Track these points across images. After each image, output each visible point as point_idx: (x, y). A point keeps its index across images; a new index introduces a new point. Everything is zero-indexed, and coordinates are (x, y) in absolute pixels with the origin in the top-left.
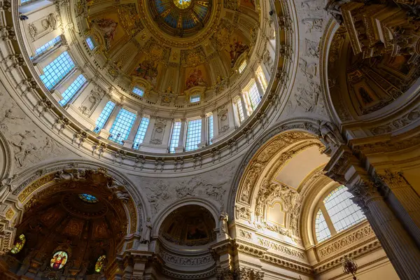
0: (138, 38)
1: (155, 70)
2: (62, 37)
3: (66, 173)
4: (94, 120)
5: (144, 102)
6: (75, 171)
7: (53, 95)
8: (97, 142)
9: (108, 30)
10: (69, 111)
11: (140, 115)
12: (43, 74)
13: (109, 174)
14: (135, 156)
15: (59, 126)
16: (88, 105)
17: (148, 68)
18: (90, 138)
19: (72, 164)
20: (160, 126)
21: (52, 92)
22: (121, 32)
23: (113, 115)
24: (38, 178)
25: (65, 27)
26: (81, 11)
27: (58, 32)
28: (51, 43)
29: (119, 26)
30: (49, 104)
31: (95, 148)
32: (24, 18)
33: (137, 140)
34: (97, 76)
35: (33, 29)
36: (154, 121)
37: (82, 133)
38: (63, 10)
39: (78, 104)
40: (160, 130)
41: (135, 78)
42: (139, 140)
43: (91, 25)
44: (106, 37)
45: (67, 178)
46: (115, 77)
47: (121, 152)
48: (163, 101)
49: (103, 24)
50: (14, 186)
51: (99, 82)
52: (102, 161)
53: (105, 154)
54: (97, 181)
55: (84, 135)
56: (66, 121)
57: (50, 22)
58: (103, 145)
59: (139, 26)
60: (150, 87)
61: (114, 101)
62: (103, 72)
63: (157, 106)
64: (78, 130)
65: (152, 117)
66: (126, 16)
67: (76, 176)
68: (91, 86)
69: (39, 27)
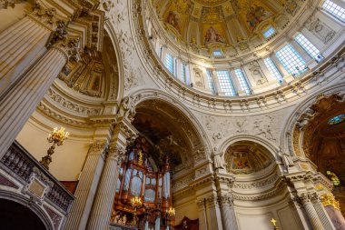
0: (226, 15)
1: (258, 9)
2: (208, 69)
3: (301, 121)
4: (272, 80)
5: (281, 32)
6: (304, 115)
7: (240, 95)
8: (291, 87)
9: (213, 36)
10: (256, 92)
11: (291, 40)
12: (224, 93)
13: (328, 94)
14: (328, 64)
15: (263, 104)
16: (258, 77)
17: (254, 15)
18: (285, 90)
19: (297, 114)
20: (314, 26)
21: (237, 94)
22: (218, 27)
23: (276, 63)
24: (292, 138)
25: (203, 64)
26: (196, 50)
27: (205, 71)
28: (209, 77)
29: (213, 26)
30: (244, 101)
31: (295, 91)
32: (192, 85)
33: (314, 54)
34: (241, 60)
35: (198, 83)
36: (305, 30)
37: (277, 94)
38: (193, 61)
39: (254, 84)
40: (319, 28)
41: (256, 31)
42: (314, 52)
43: (207, 47)
44: (217, 40)
45: (306, 122)
46: (248, 47)
47: (315, 74)
48: (291, 12)
49: (208, 39)
50: (287, 152)
51: (246, 61)
52: (310, 93)
53: (307, 87)
54: (327, 106)
55: (279, 93)
56: (262, 98)
57: (198, 72)
58: (297, 85)
59: (218, 10)
60: (270, 20)
61: (266, 57)
62: (240, 54)
63: (292, 20)
64: (273, 94)
65: (300, 30)
66: (209, 17)
67: (309, 117)
68: (246, 68)
69: (198, 80)
